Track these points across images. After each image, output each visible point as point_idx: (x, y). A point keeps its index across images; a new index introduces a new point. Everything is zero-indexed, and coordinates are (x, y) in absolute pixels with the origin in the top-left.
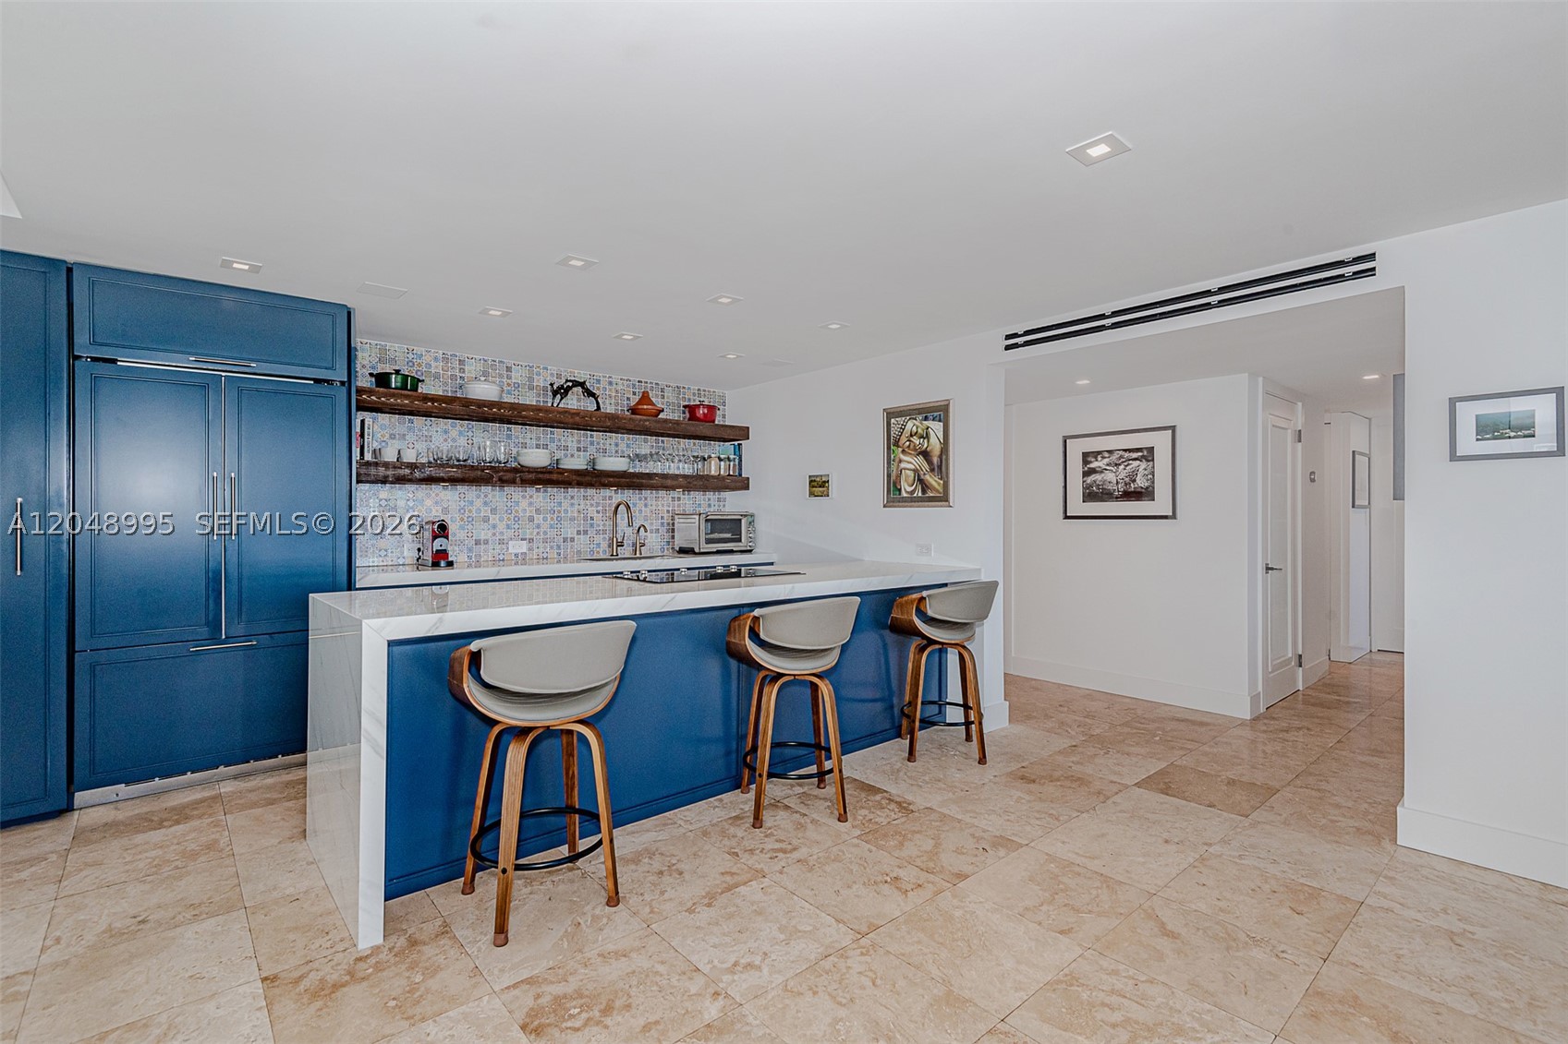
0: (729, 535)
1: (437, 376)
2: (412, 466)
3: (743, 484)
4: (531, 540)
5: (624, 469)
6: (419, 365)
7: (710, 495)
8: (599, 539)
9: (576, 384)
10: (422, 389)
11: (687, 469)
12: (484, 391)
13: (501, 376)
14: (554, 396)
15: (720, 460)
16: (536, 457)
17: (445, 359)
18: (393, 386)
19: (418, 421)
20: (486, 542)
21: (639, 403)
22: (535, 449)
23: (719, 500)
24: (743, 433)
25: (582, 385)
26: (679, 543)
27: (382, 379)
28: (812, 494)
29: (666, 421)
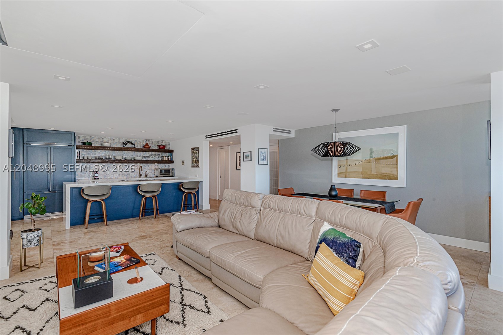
0: (167, 173)
1: (97, 142)
2: (90, 160)
3: (172, 162)
4: (119, 174)
5: (141, 159)
6: (93, 140)
7: (166, 164)
8: (136, 174)
9: (129, 142)
10: (93, 145)
11: (160, 159)
12: (107, 145)
13: (112, 141)
14: (124, 145)
15: (166, 157)
16: (119, 158)
17: (99, 138)
18: (86, 144)
19: (93, 151)
20: (109, 174)
21: (145, 145)
22: (119, 155)
23: (168, 165)
24: (172, 151)
25: (131, 142)
26: (156, 175)
27: (84, 143)
28: (182, 165)
29: (151, 149)
